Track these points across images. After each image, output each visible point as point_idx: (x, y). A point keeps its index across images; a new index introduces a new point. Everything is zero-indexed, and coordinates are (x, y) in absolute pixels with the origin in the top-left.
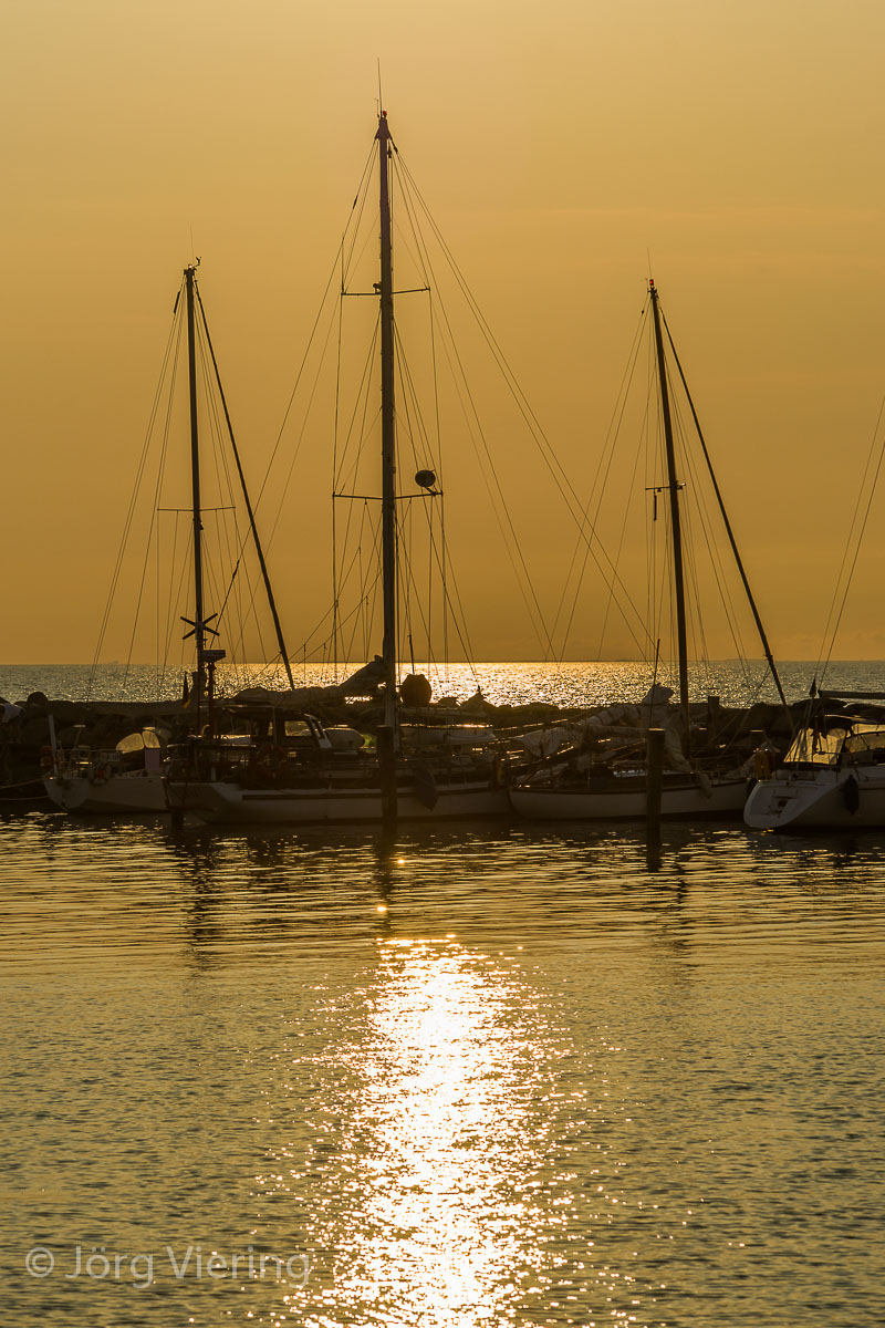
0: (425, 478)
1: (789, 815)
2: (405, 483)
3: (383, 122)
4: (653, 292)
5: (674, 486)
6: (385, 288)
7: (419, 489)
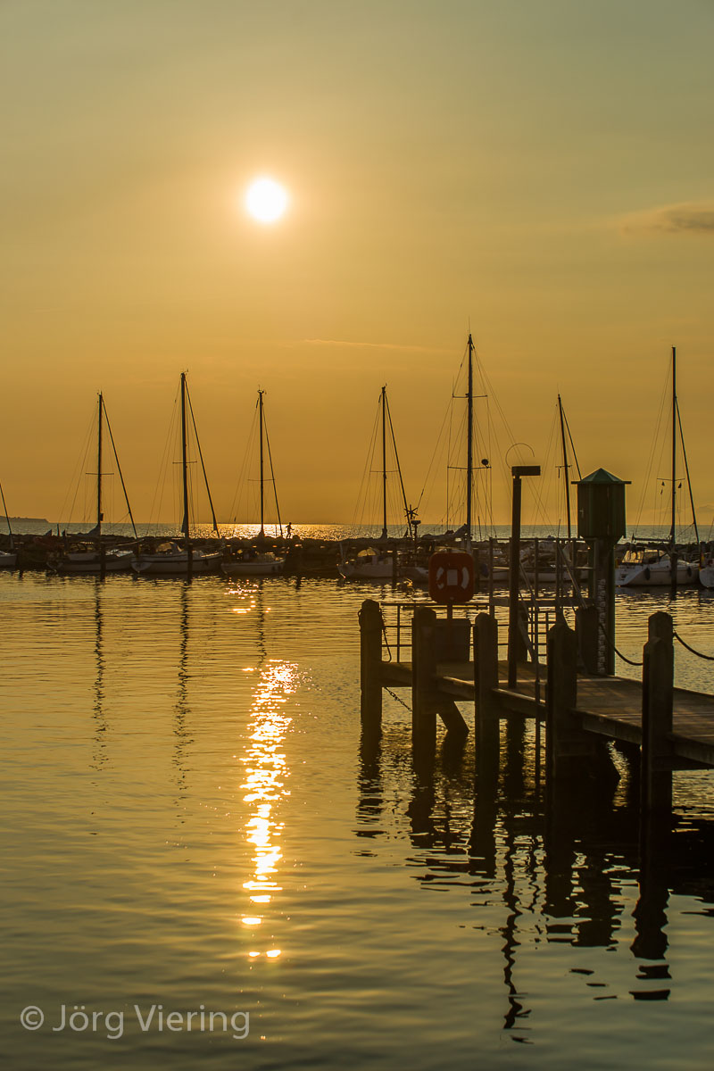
0: (485, 462)
1: (627, 581)
2: (476, 463)
3: (470, 338)
4: (559, 398)
5: (566, 466)
6: (470, 395)
7: (483, 466)
